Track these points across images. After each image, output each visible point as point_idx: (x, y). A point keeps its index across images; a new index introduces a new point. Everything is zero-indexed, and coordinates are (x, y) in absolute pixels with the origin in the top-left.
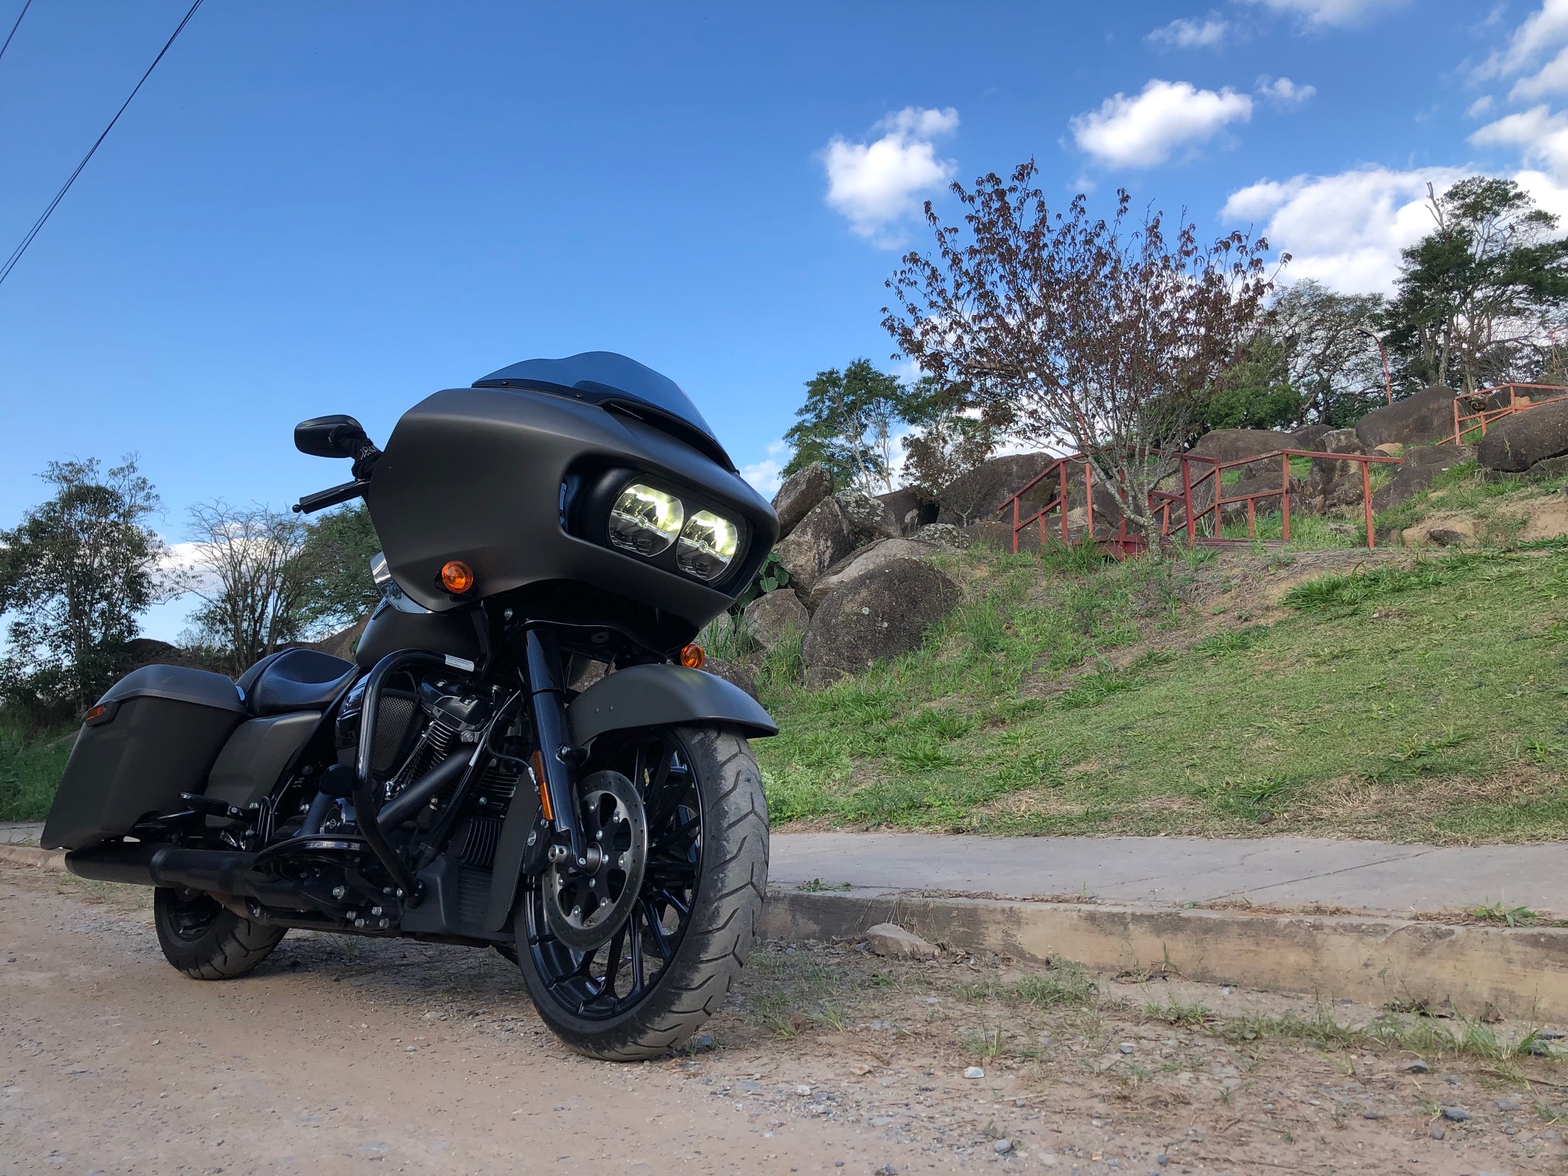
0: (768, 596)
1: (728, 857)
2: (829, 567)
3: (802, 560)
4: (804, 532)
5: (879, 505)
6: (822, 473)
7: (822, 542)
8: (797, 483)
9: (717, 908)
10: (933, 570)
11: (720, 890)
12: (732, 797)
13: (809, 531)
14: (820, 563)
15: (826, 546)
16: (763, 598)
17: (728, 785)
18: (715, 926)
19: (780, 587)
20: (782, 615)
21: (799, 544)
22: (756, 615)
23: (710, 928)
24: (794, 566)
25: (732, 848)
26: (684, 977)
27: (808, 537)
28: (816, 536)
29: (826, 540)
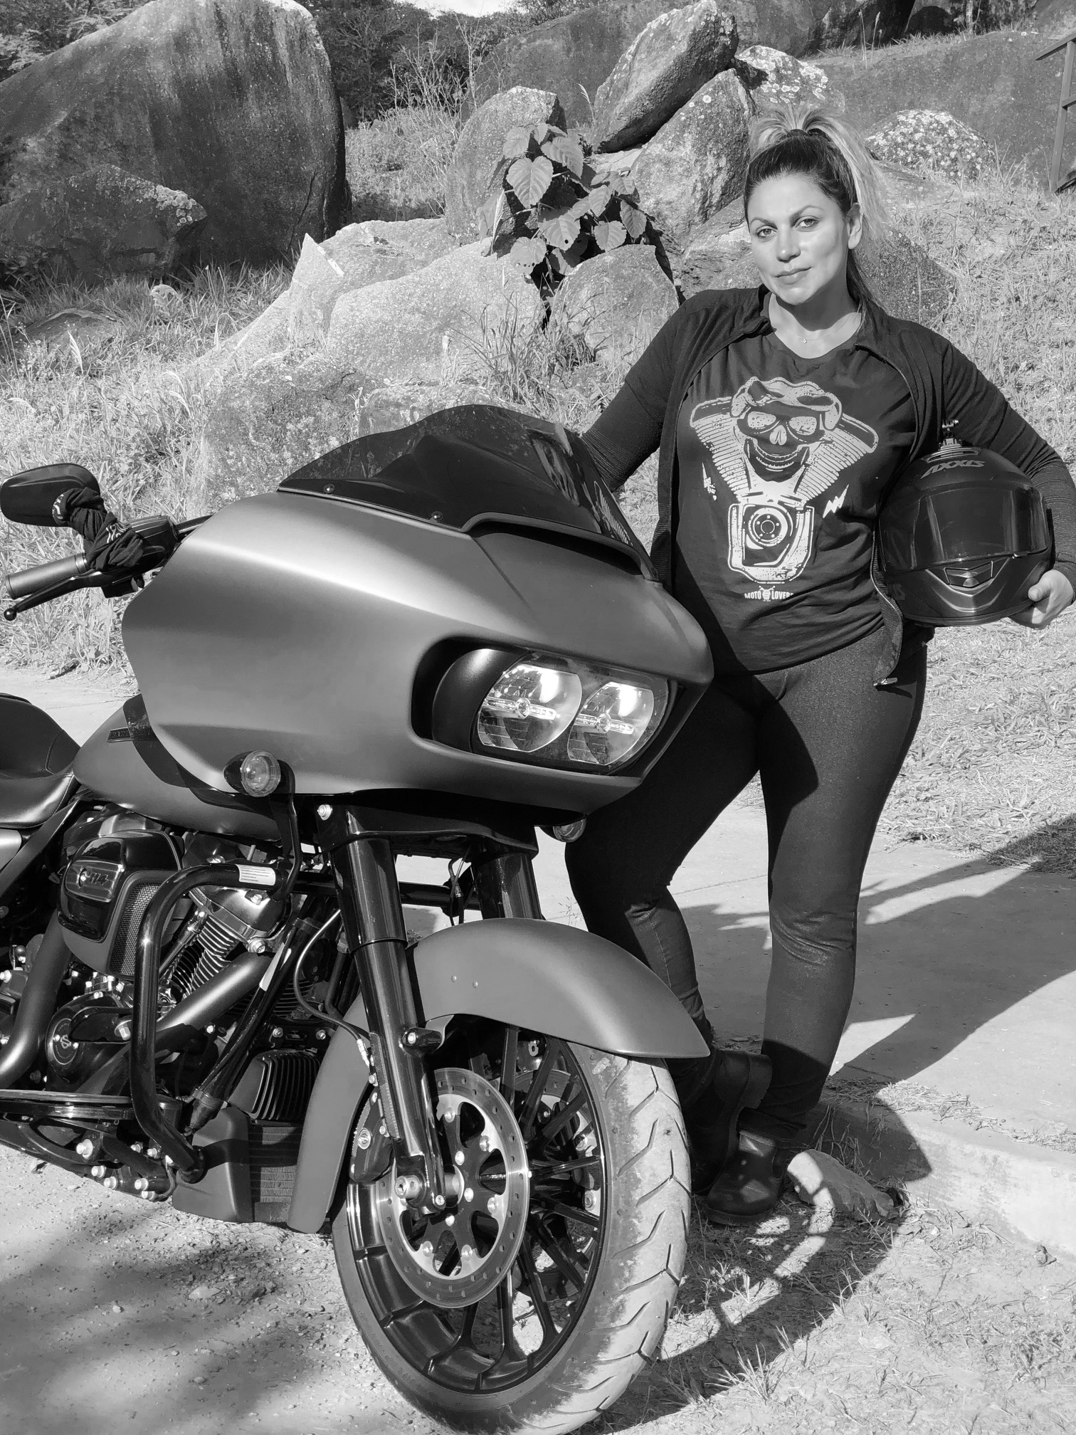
0: (608, 258)
1: (639, 1239)
2: (720, 206)
3: (671, 193)
4: (678, 141)
5: (818, 79)
6: (717, 21)
7: (711, 159)
8: (670, 38)
9: (622, 1303)
10: (907, 244)
11: (627, 1280)
12: (647, 1160)
13: (689, 138)
14: (705, 198)
15: (716, 169)
16: (596, 259)
17: (639, 1142)
18: (618, 1323)
19: (628, 240)
20: (630, 297)
21: (668, 163)
22: (584, 294)
23: (613, 1325)
24: (657, 203)
25: (644, 1228)
26: (574, 1377)
27: (686, 150)
28: (701, 151)
29: (718, 156)
